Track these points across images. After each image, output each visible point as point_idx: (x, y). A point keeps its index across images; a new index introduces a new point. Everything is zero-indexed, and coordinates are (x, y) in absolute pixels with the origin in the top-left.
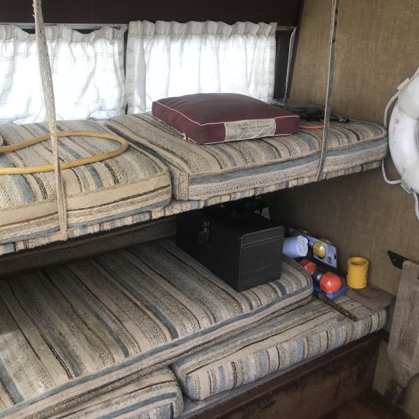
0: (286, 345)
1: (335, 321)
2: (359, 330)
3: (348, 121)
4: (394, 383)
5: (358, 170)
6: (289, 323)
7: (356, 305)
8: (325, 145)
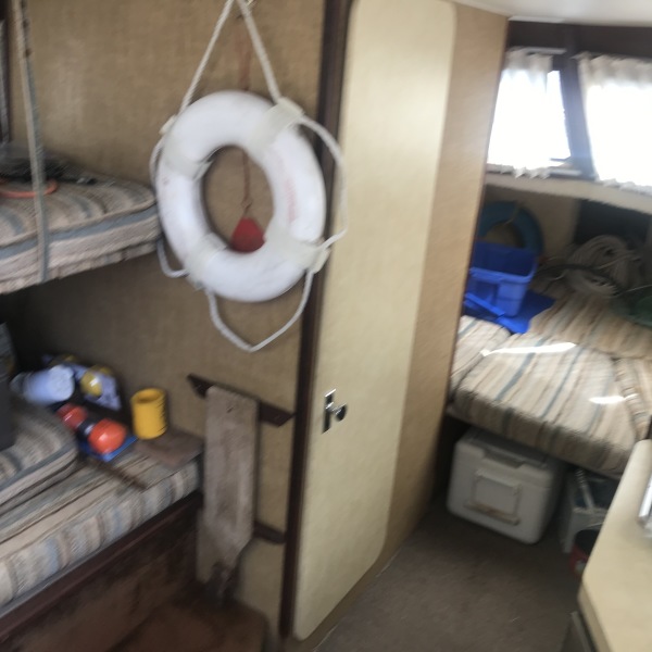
0: (25, 554)
1: (111, 497)
2: (154, 501)
3: (92, 182)
4: (219, 566)
5: (117, 258)
6: (34, 514)
7: (148, 464)
8: (46, 225)
